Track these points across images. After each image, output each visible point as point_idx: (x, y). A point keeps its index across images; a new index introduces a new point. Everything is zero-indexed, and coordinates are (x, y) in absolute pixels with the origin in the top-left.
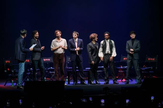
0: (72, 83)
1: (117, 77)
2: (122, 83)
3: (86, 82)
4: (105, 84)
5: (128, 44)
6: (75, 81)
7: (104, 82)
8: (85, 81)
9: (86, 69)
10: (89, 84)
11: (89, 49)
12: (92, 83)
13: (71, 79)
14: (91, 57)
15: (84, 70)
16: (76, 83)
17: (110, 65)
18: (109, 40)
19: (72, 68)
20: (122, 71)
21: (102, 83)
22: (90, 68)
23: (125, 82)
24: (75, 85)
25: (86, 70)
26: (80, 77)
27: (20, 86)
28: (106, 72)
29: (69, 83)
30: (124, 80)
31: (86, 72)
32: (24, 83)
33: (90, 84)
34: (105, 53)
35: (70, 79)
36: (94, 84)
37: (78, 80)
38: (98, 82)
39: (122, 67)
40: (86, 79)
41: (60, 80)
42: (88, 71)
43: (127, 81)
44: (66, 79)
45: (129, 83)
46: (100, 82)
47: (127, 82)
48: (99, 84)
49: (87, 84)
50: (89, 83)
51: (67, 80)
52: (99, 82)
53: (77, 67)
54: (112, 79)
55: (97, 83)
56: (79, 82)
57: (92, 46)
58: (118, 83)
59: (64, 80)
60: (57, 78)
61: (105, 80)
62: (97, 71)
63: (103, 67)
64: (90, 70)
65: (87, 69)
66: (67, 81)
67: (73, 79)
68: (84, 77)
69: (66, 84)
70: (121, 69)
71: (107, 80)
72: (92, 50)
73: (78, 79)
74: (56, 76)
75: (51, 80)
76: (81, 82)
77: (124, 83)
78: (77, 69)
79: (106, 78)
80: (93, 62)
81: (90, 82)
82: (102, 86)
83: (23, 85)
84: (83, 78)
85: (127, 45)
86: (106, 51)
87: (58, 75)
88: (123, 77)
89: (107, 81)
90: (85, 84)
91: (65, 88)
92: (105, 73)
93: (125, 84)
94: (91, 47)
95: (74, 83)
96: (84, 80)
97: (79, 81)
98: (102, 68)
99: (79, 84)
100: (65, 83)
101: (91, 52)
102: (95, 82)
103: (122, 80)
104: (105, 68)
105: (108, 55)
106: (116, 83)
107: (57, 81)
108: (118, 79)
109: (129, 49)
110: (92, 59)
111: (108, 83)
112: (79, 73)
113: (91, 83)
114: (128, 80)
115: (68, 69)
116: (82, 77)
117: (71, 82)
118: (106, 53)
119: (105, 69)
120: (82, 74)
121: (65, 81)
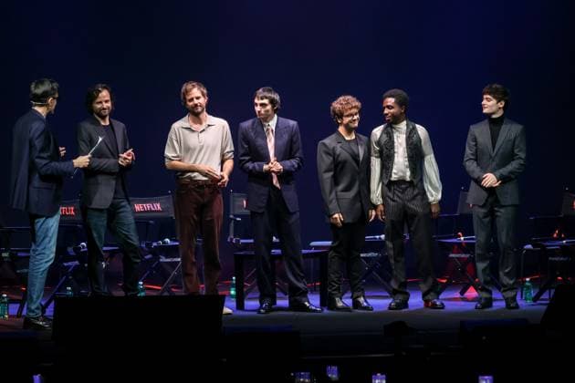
0: (252, 304)
1: (444, 281)
2: (463, 303)
3: (314, 301)
4: (390, 308)
5: (475, 140)
6: (267, 295)
7: (388, 301)
8: (310, 296)
9: (311, 248)
10: (326, 311)
11: (324, 161)
12: (340, 304)
13: (250, 290)
14: (331, 192)
15: (304, 251)
16: (270, 305)
17: (412, 229)
18: (405, 122)
19: (252, 241)
20: (463, 256)
21: (379, 303)
22: (329, 243)
23: (474, 300)
24: (267, 312)
25: (312, 251)
26: (286, 279)
27: (37, 319)
28: (395, 260)
29: (240, 306)
30: (472, 293)
31: (312, 260)
32: (52, 304)
33: (329, 309)
34: (391, 176)
35: (245, 290)
36: (346, 309)
37: (279, 294)
38: (361, 300)
39: (462, 238)
40: (313, 291)
41: (204, 293)
42: (321, 256)
43: (485, 295)
44: (228, 287)
45: (494, 304)
46: (371, 301)
47: (486, 299)
48: (365, 308)
49: (315, 311)
50: (323, 304)
51: (233, 292)
52: (368, 301)
53: (274, 238)
54: (419, 289)
55: (356, 304)
56: (283, 302)
57: (338, 150)
58: (443, 307)
59: (220, 293)
60: (189, 286)
61: (394, 293)
62: (362, 255)
63: (383, 236)
64: (330, 248)
65: (316, 247)
66: (232, 296)
67: (256, 288)
68: (302, 278)
69: (226, 310)
70: (460, 244)
71: (401, 293)
72: (336, 166)
73: (277, 289)
74: (187, 274)
75: (166, 294)
76: (290, 302)
77: (471, 306)
78: (276, 246)
79: (394, 285)
80: (336, 216)
81: (327, 301)
82: (379, 316)
83: (50, 312)
84: (301, 285)
85: (470, 142)
86: (394, 171)
87: (194, 272)
88: (467, 281)
89: (400, 298)
90: (307, 309)
91: (224, 325)
92: (392, 261)
93: (476, 308)
94: (331, 153)
95: (261, 304)
96: (304, 294)
97: (281, 298)
98: (381, 243)
99: (281, 309)
100: (226, 303)
101: (332, 173)
102: (349, 302)
103: (462, 293)
104: (392, 241)
105: (403, 186)
106: (434, 306)
107: (192, 297)
108: (445, 287)
109: (476, 160)
110: (333, 205)
111: (405, 304)
112: (285, 263)
113: (332, 306)
114: (490, 292)
115: (237, 247)
116: (295, 282)
117: (250, 299)
118: (394, 177)
119: (390, 245)
120: (295, 266)
121: (224, 296)
